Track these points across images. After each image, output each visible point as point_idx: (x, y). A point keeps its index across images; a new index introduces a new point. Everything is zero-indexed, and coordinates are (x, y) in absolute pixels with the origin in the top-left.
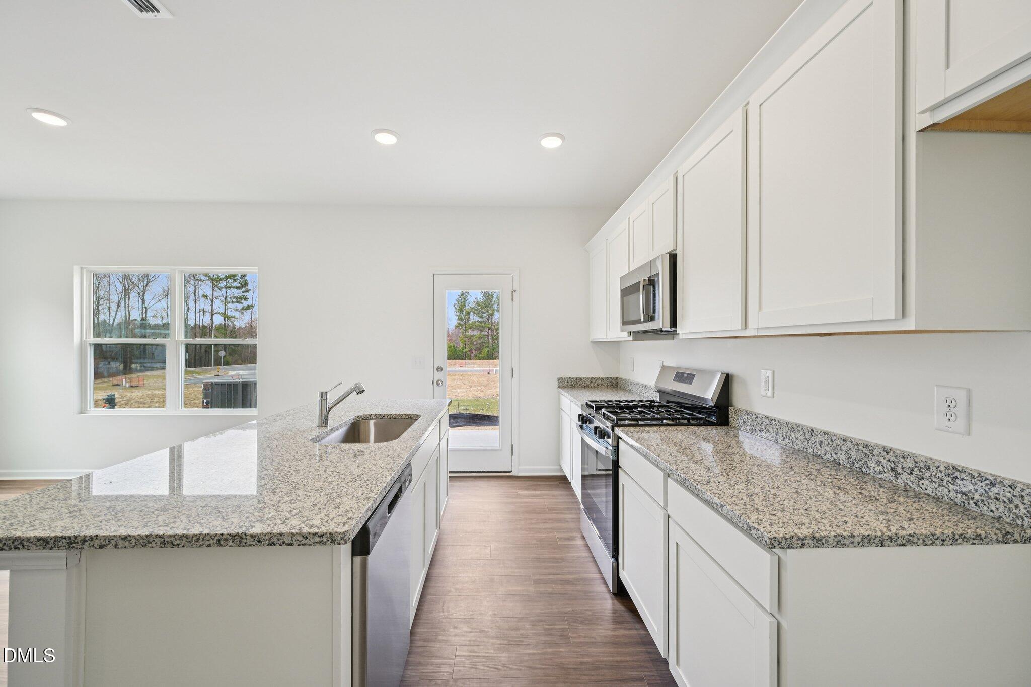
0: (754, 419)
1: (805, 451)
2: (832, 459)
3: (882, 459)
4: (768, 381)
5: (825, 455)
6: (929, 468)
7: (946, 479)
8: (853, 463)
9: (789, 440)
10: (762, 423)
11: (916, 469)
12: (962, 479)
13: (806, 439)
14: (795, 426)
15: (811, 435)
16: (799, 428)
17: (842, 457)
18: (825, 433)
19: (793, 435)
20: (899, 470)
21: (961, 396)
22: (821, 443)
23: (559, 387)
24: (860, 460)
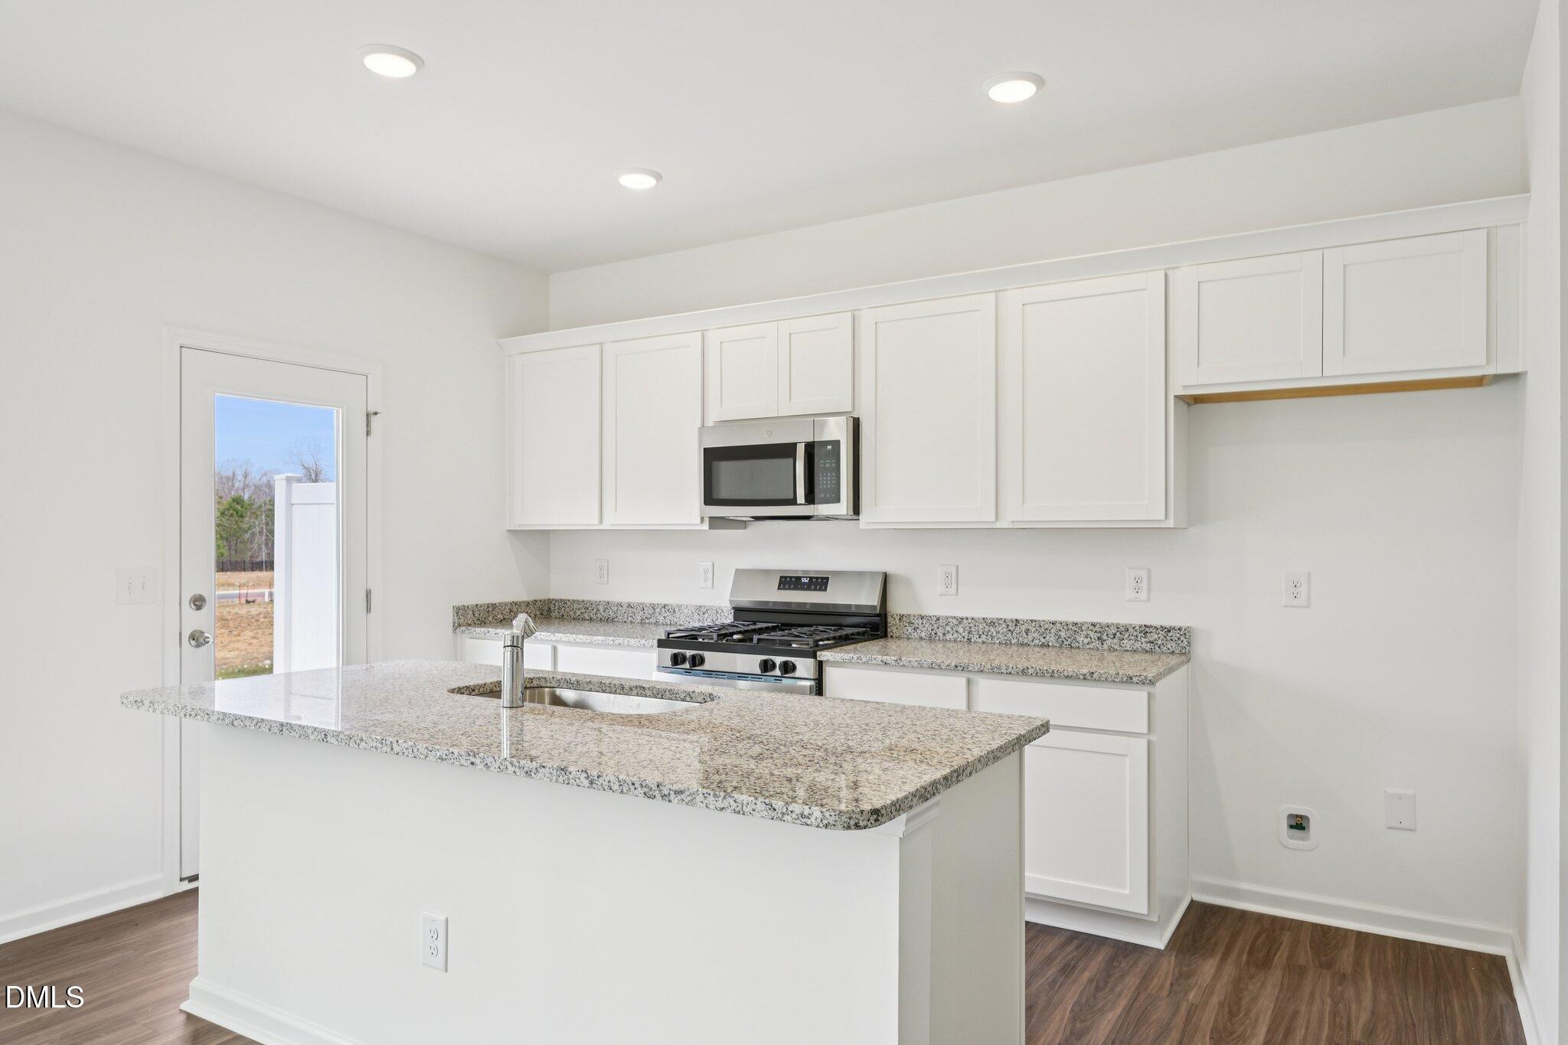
0: (933, 622)
1: (1008, 642)
2: (1041, 643)
3: (1089, 632)
4: (949, 577)
5: (1033, 641)
6: (1127, 630)
7: (1140, 635)
8: (1063, 642)
9: (987, 636)
10: (947, 625)
11: (1118, 633)
12: (1151, 632)
13: (1010, 631)
14: (995, 621)
15: (1016, 625)
16: (1000, 622)
17: (1051, 639)
18: (1032, 621)
19: (993, 630)
20: (1105, 637)
21: (1144, 574)
22: (1027, 631)
23: (457, 626)
24: (1069, 638)
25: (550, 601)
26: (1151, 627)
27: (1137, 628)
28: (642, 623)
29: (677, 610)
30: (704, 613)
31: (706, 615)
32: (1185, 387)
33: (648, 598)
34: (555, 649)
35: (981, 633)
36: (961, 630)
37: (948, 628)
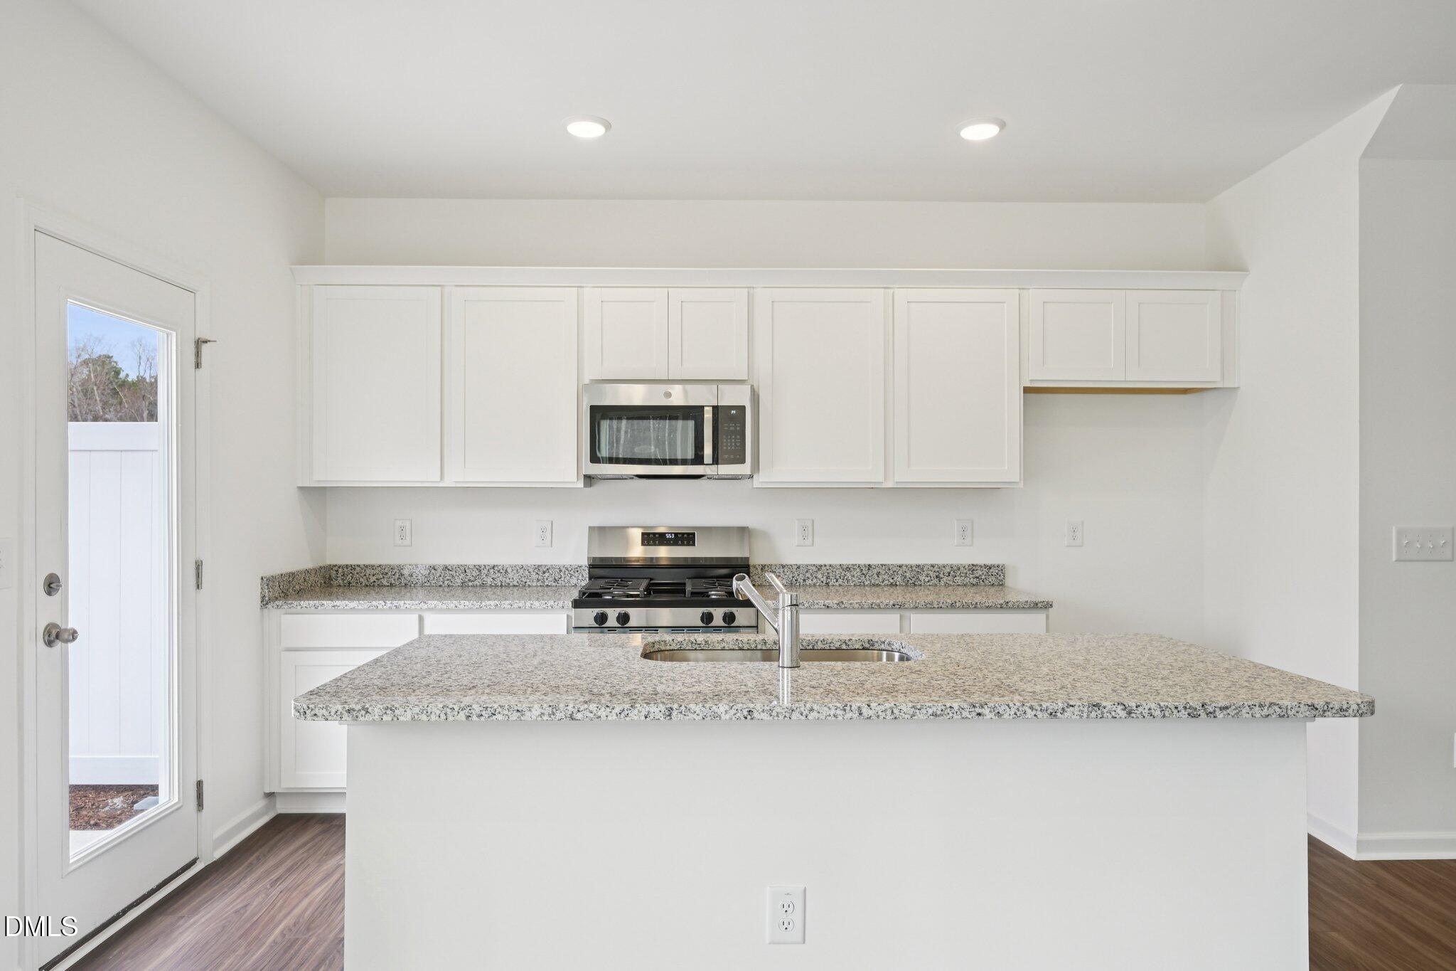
0: (794, 570)
1: (862, 584)
2: (890, 583)
3: (930, 572)
4: (806, 530)
5: (883, 582)
6: (959, 569)
7: (968, 572)
9: (843, 579)
10: (807, 572)
11: (952, 572)
12: (977, 570)
13: (863, 574)
14: (850, 566)
15: (869, 569)
16: (855, 567)
17: (898, 579)
18: (882, 565)
19: (848, 575)
20: (941, 576)
21: (967, 524)
22: (878, 574)
23: (265, 602)
24: (913, 577)
25: (331, 567)
26: (977, 565)
27: (967, 567)
28: (463, 585)
29: (509, 570)
30: (544, 573)
31: (547, 575)
32: (1031, 381)
33: (471, 559)
34: (421, 619)
35: (838, 577)
36: (820, 576)
37: (808, 575)
